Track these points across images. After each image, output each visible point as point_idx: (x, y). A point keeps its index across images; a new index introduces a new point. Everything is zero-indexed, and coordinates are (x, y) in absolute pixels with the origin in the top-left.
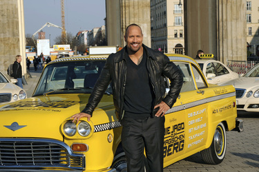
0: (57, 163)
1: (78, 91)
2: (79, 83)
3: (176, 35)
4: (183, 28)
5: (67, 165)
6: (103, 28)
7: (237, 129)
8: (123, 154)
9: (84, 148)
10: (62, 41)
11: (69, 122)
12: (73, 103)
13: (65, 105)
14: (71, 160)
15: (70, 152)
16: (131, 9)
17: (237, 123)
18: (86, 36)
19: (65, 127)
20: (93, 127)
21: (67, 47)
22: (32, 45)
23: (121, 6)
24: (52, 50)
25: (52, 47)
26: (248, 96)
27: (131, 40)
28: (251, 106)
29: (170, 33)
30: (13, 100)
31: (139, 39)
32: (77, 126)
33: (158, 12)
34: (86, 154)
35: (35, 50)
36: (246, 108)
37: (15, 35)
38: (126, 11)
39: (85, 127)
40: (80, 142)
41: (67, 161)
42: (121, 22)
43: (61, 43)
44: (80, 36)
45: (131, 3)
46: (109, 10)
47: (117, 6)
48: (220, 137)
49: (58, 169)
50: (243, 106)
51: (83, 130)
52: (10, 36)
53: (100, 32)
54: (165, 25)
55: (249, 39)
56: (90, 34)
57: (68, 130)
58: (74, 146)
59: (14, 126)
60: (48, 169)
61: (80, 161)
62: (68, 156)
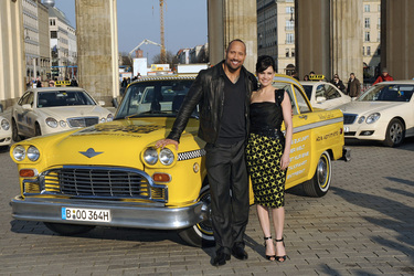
0: (137, 194)
1: (163, 114)
2: (166, 106)
3: (287, 54)
4: (294, 47)
5: (147, 197)
6: (206, 46)
7: (343, 158)
8: (208, 187)
9: (167, 178)
10: (161, 60)
11: (150, 149)
12: (156, 127)
13: (147, 130)
14: (153, 192)
15: (151, 183)
16: (236, 24)
17: (344, 151)
18: (187, 55)
19: (145, 155)
20: (176, 155)
21: (166, 67)
22: (127, 64)
23: (224, 21)
24: (150, 70)
25: (149, 67)
26: (360, 122)
27: (231, 56)
28: (363, 133)
29: (281, 52)
31: (241, 58)
32: (159, 153)
33: (267, 28)
34: (168, 185)
35: (131, 70)
36: (357, 136)
37: (107, 53)
38: (230, 27)
39: (168, 155)
40: (162, 171)
41: (148, 192)
42: (224, 39)
43: (159, 63)
44: (181, 54)
45: (236, 18)
46: (212, 25)
47: (220, 21)
48: (325, 167)
49: (138, 201)
50: (354, 133)
51: (165, 158)
52: (102, 54)
53: (203, 50)
54: (276, 43)
56: (193, 53)
57: (148, 158)
58: (155, 176)
59: (90, 153)
60: (127, 200)
61: (162, 193)
62: (149, 187)
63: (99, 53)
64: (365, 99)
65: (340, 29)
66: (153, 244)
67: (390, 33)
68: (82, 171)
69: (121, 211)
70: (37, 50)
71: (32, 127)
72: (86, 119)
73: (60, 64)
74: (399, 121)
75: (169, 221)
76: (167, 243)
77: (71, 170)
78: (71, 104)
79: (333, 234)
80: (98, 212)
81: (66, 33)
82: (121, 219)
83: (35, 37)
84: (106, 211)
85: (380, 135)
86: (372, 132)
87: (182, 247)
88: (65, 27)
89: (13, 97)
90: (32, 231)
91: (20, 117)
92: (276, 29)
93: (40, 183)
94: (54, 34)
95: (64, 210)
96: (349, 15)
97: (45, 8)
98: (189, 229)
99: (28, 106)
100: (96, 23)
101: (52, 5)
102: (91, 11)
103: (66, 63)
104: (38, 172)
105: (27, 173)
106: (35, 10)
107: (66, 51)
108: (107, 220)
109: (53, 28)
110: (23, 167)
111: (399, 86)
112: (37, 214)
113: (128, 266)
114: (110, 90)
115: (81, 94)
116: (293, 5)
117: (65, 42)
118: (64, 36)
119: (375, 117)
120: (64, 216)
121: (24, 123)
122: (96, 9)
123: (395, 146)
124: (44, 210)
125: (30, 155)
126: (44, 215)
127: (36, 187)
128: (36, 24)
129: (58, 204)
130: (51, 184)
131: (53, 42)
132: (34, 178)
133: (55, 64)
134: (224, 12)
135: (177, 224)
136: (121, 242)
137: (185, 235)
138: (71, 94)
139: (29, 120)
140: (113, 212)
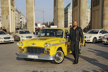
0: (43, 53)
2: (48, 34)
4: (72, 22)
6: (53, 21)
7: (85, 46)
9: (49, 49)
10: (43, 24)
11: (46, 43)
12: (47, 39)
13: (45, 39)
14: (46, 52)
16: (60, 17)
17: (85, 44)
18: (49, 23)
20: (52, 45)
21: (44, 26)
22: (36, 25)
23: (57, 16)
25: (41, 25)
26: (87, 38)
28: (88, 40)
29: (69, 23)
30: (32, 38)
32: (48, 44)
33: (66, 18)
34: (50, 51)
35: (37, 26)
36: (86, 41)
37: (33, 22)
40: (49, 48)
42: (57, 20)
44: (47, 23)
48: (81, 48)
49: (43, 54)
50: (86, 40)
51: (49, 45)
53: (52, 22)
54: (68, 21)
55: (87, 25)
56: (50, 23)
57: (46, 45)
58: (47, 49)
60: (41, 54)
61: (48, 53)
62: (46, 51)
63: (31, 23)
64: (88, 33)
65: (82, 18)
66: (46, 63)
67: (93, 19)
68: (32, 48)
69: (40, 56)
70: (17, 22)
71: (18, 38)
72: (29, 37)
73: (22, 25)
74: (95, 38)
75: (50, 58)
76: (49, 63)
77: (30, 48)
78: (26, 33)
79: (83, 62)
80: (35, 56)
81: (23, 18)
82: (40, 58)
83: (17, 19)
84: (37, 56)
85: (91, 41)
86: (90, 40)
87: (52, 64)
88: (23, 17)
89: (13, 31)
90: (21, 60)
91: (16, 36)
92: (68, 18)
93: (23, 50)
94: (21, 18)
95: (28, 56)
96: (84, 15)
97: (19, 13)
98: (54, 60)
99: (17, 34)
100: (31, 16)
101: (21, 12)
102: (30, 14)
103: (23, 24)
104: (23, 48)
105: (20, 48)
106: (17, 13)
107: (23, 22)
108: (37, 58)
109: (21, 17)
110: (20, 47)
111: (95, 31)
112: (22, 56)
113: (42, 68)
114: (33, 30)
115: (28, 31)
116: (72, 13)
117: (23, 20)
118: (23, 19)
119: (90, 37)
120: (28, 57)
121: (16, 37)
122: (31, 13)
123: (94, 43)
124: (24, 56)
125: (21, 44)
126: (24, 57)
127: (22, 51)
128: (17, 16)
129: (27, 54)
130: (25, 50)
131: (21, 20)
132: (22, 49)
133: (21, 25)
134: (57, 14)
135: (51, 59)
136: (40, 63)
137: (53, 62)
138: (26, 31)
139: (17, 37)
140: (38, 56)
